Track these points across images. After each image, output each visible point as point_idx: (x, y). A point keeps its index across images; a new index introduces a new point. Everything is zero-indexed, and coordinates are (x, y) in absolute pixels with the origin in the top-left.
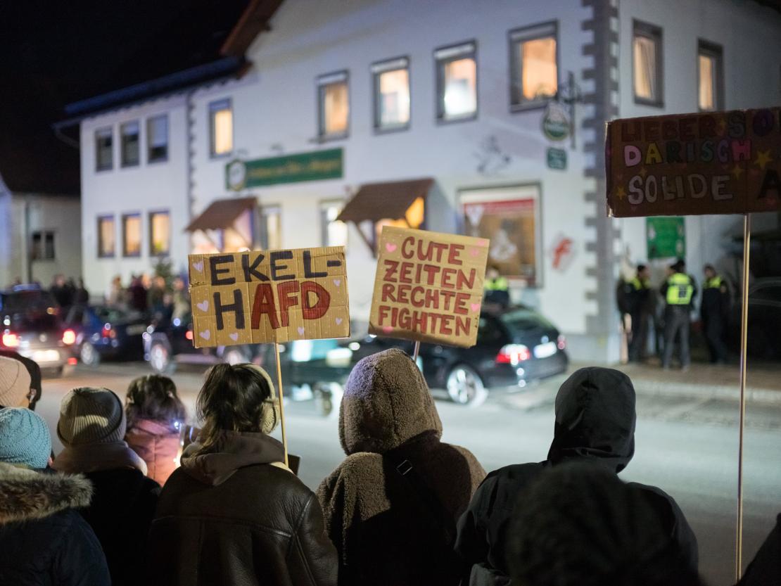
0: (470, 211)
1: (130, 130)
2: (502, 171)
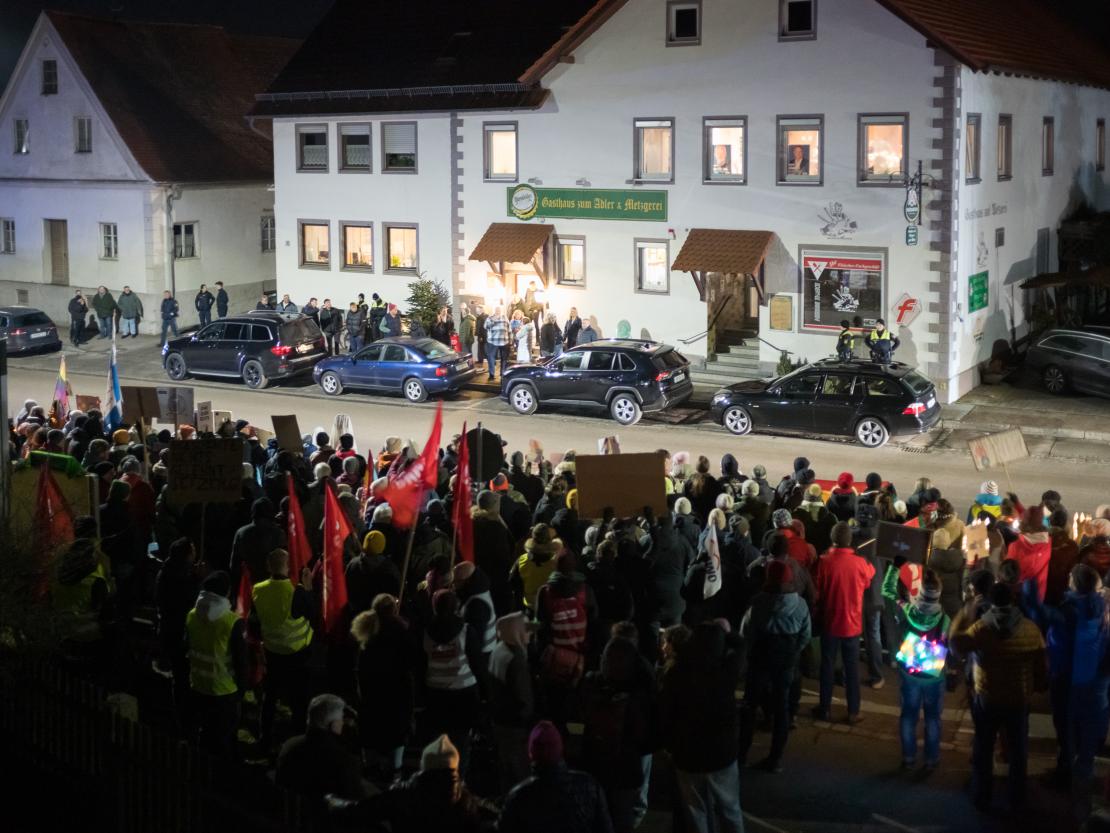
1: (353, 131)
2: (847, 235)
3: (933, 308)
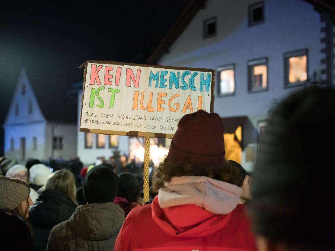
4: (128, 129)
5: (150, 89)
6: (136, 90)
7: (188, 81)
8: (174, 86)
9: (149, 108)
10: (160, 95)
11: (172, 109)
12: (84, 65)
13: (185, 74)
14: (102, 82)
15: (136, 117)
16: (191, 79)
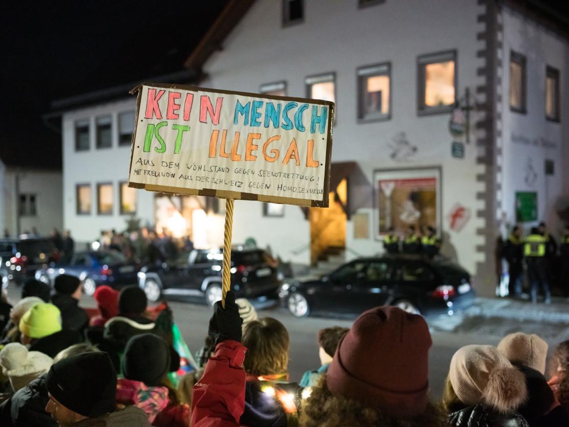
0: (383, 186)
1: (104, 121)
2: (410, 158)
3: (480, 214)
4: (200, 186)
5: (235, 128)
6: (214, 127)
7: (293, 118)
8: (271, 123)
9: (232, 156)
10: (251, 137)
11: (268, 159)
12: (137, 88)
13: (289, 107)
14: (164, 115)
15: (213, 168)
16: (297, 115)
